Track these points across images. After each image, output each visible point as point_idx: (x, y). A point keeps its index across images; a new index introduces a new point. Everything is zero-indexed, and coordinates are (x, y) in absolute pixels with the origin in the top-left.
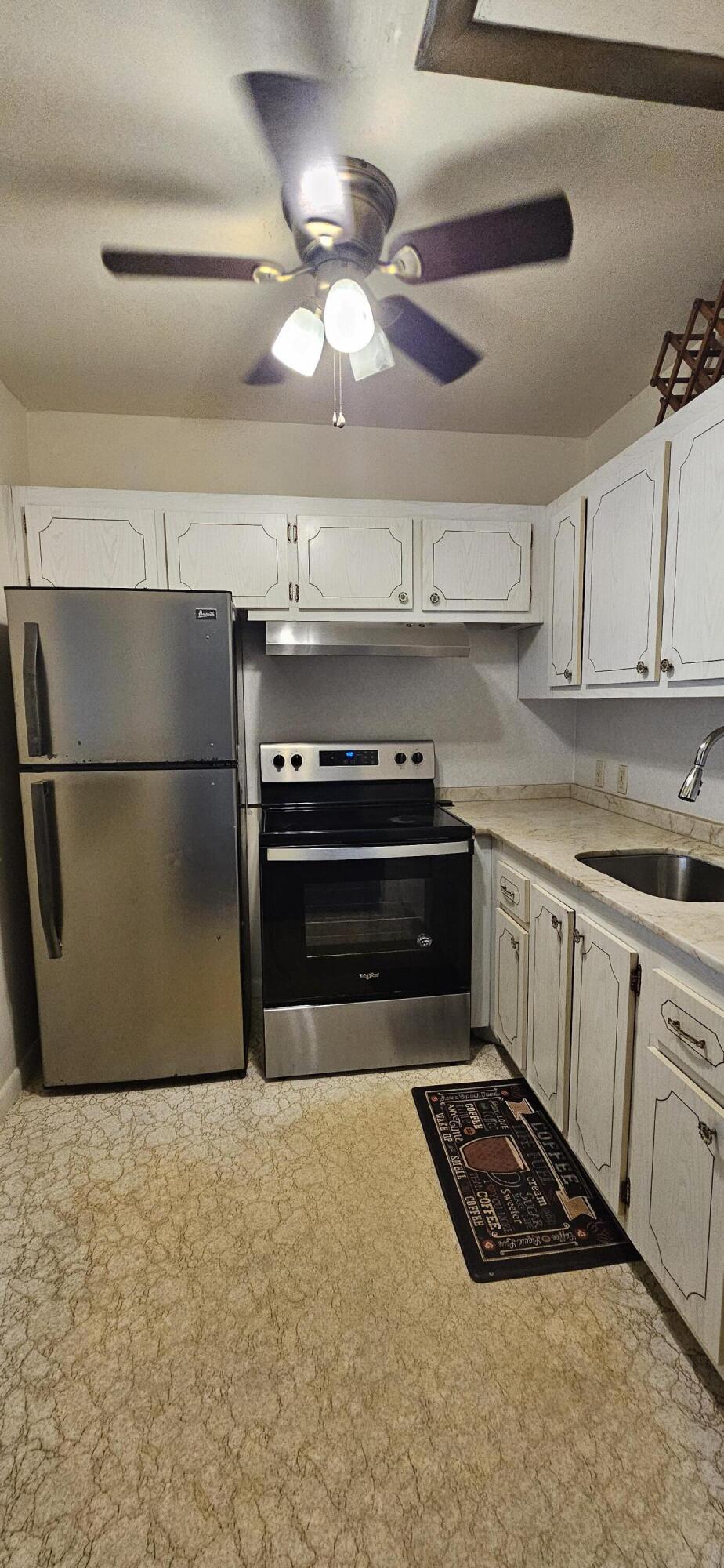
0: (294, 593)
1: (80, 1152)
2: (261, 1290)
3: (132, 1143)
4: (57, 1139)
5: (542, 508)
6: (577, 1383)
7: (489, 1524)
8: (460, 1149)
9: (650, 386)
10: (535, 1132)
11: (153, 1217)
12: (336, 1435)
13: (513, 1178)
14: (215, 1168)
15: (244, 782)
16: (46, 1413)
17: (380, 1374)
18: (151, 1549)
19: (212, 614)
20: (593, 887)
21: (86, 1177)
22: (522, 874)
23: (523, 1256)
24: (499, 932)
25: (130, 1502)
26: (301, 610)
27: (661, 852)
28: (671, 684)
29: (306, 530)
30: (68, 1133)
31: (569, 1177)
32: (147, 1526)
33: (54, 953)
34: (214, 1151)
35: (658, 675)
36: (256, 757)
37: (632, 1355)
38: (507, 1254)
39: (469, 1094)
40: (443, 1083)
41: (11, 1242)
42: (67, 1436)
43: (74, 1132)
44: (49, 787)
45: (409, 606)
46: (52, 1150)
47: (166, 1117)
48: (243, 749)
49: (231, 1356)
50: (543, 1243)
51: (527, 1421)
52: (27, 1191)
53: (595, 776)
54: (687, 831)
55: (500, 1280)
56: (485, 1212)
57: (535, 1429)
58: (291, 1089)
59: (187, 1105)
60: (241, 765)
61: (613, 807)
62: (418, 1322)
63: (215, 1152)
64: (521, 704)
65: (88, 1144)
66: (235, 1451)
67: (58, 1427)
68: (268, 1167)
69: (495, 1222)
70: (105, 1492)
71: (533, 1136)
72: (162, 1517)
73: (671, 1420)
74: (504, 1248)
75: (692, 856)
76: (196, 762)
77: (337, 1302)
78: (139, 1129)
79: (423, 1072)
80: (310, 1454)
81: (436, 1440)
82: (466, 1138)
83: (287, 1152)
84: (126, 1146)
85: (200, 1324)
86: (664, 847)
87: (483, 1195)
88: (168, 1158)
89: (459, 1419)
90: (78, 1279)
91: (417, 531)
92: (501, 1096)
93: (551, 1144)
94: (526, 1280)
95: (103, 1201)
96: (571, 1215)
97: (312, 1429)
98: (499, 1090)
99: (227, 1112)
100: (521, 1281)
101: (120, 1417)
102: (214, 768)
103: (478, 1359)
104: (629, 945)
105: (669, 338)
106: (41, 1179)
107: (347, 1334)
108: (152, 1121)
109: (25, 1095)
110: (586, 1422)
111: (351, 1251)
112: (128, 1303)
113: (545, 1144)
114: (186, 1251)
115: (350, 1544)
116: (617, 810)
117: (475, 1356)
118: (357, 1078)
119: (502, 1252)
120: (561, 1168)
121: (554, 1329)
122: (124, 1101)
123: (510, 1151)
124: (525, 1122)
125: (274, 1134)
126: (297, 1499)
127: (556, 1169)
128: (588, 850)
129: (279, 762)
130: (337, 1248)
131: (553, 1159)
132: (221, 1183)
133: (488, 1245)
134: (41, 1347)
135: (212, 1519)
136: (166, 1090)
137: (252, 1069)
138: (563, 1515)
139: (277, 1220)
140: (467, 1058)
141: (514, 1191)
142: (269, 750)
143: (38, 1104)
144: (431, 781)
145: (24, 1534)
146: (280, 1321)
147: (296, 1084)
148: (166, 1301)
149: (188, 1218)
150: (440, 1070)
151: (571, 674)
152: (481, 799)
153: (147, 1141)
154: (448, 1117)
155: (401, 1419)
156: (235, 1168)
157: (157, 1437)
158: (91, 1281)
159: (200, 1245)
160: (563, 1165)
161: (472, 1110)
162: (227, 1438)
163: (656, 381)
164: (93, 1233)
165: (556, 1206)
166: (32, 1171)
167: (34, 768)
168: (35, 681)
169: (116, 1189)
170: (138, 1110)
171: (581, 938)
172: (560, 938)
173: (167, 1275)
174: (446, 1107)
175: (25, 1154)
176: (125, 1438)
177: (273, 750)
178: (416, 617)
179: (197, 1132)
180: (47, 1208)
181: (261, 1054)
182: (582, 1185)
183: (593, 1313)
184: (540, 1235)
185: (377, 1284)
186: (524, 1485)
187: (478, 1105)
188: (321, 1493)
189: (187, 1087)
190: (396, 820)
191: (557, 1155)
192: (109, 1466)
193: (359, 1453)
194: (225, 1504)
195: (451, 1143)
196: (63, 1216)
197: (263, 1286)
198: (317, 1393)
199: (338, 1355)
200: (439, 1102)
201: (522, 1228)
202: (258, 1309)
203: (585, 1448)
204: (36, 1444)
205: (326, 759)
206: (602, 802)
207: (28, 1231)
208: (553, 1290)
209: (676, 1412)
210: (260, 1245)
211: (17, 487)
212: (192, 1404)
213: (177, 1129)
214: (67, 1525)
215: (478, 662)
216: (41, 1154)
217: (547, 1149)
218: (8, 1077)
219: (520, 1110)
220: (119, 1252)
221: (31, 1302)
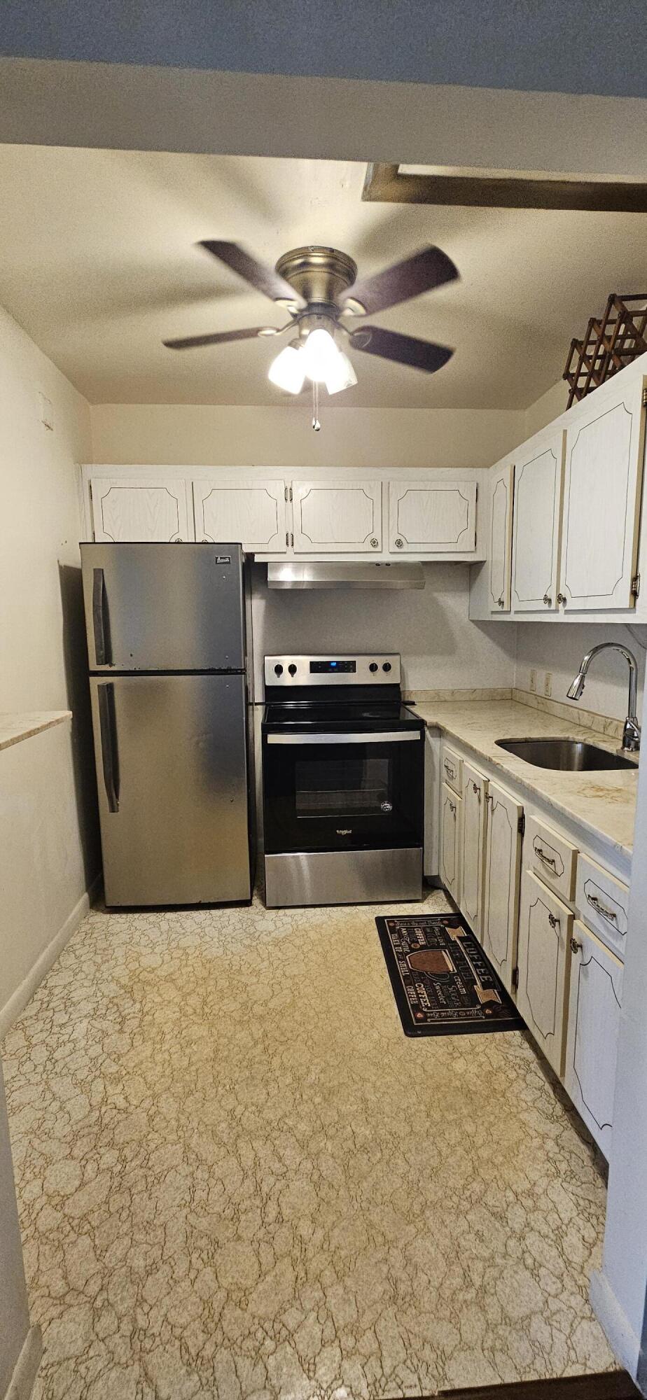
0: (289, 540)
1: (133, 949)
2: (258, 1034)
3: (169, 944)
4: (115, 941)
5: (485, 470)
6: (469, 1095)
7: (399, 1161)
8: (407, 957)
9: (562, 380)
10: (465, 948)
11: (184, 990)
12: (304, 1113)
13: (444, 976)
14: (228, 962)
15: (251, 685)
16: (118, 1091)
17: (336, 1083)
18: (185, 1159)
19: (227, 560)
20: (498, 761)
21: (138, 964)
22: (457, 755)
23: (444, 1023)
24: (444, 800)
25: (173, 1137)
26: (295, 553)
27: (563, 739)
28: (567, 612)
29: (299, 492)
30: (124, 937)
31: (486, 977)
32: (183, 1149)
33: (113, 809)
34: (227, 951)
35: (557, 606)
36: (261, 667)
37: (511, 1082)
38: (432, 1021)
39: (418, 922)
40: (399, 914)
41: (89, 999)
42: (131, 1103)
43: (129, 936)
44: (110, 687)
45: (378, 549)
46: (113, 947)
47: (193, 929)
48: (251, 660)
49: (237, 1068)
50: (459, 1016)
51: (432, 1112)
52: (98, 970)
53: (530, 683)
54: (589, 724)
55: (425, 1036)
56: (420, 996)
57: (436, 1116)
58: (285, 915)
59: (208, 922)
60: (249, 672)
61: (541, 707)
62: (365, 1057)
63: (228, 953)
64: (472, 625)
65: (138, 944)
66: (239, 1116)
67: (126, 1098)
68: (266, 963)
69: (426, 1001)
70: (157, 1132)
71: (463, 951)
72: (192, 1145)
73: (532, 1118)
74: (430, 1017)
75: (587, 742)
76: (215, 670)
77: (310, 1043)
78: (174, 936)
79: (386, 907)
80: (287, 1121)
81: (369, 1119)
82: (412, 950)
83: (280, 955)
84: (165, 947)
85: (216, 1051)
86: (567, 736)
87: (420, 986)
88: (194, 955)
89: (387, 1109)
90: (136, 1022)
91: (384, 489)
92: (443, 924)
93: (475, 956)
94: (444, 1037)
95: (150, 979)
96: (483, 1000)
97: (289, 1108)
98: (442, 920)
99: (237, 927)
100: (440, 1038)
101: (164, 1096)
102: (229, 674)
103: (404, 1080)
104: (517, 800)
105: (575, 344)
106: (107, 964)
107: (316, 1061)
108: (183, 931)
109: (92, 912)
110: (472, 1115)
111: (323, 1015)
112: (168, 1037)
113: (471, 956)
114: (207, 1010)
115: (309, 1166)
116: (543, 709)
117: (402, 1078)
118: (334, 909)
119: (429, 1020)
120: (480, 971)
121: (459, 1066)
122: (163, 918)
123: (444, 959)
124: (458, 942)
125: (271, 943)
126: (277, 1142)
127: (477, 972)
128: (508, 737)
129: (279, 670)
130: (312, 1013)
131: (476, 967)
132: (232, 971)
133: (419, 1015)
134: (112, 1057)
135: (223, 1148)
136: (193, 912)
137: (256, 901)
138: (448, 1160)
139: (271, 995)
140: (420, 898)
141: (443, 984)
142: (271, 661)
143: (101, 919)
144: (397, 685)
145: (108, 1148)
146: (270, 1052)
147: (288, 911)
148: (194, 1037)
149: (209, 991)
150: (398, 906)
151: (503, 602)
152: (438, 700)
153: (180, 944)
154: (401, 936)
155: (348, 1107)
156: (242, 963)
157: (189, 1107)
158: (143, 1024)
159: (216, 1007)
160: (482, 970)
161: (419, 934)
162: (233, 1110)
163: (567, 376)
164: (144, 997)
165: (473, 996)
166: (100, 958)
167: (99, 674)
168: (101, 611)
169: (159, 972)
170: (172, 925)
171: (491, 799)
172: (480, 801)
173: (194, 1023)
174: (400, 930)
175: (94, 949)
176: (168, 1106)
177: (275, 661)
178: (385, 558)
179: (215, 940)
180: (111, 981)
181: (263, 891)
182: (493, 982)
183: (489, 1058)
184: (458, 1011)
185: (339, 1034)
186: (425, 1144)
187: (424, 930)
188: (293, 1140)
189: (208, 911)
190: (365, 715)
191: (479, 963)
192: (158, 1119)
193: (318, 1122)
194: (231, 1141)
195: (400, 953)
196: (122, 987)
197: (260, 1033)
198: (293, 1091)
199: (308, 1072)
200: (395, 926)
201: (447, 1006)
202: (256, 1043)
203: (470, 1128)
204: (113, 1106)
205: (315, 667)
206: (534, 703)
207: (99, 994)
208: (462, 1043)
209: (535, 1114)
210: (258, 1009)
211: (85, 465)
212: (211, 1093)
213: (201, 938)
214: (134, 1145)
215: (436, 591)
216: (105, 950)
217: (472, 960)
218: (80, 898)
219: (455, 934)
220: (162, 1009)
221: (105, 1034)
